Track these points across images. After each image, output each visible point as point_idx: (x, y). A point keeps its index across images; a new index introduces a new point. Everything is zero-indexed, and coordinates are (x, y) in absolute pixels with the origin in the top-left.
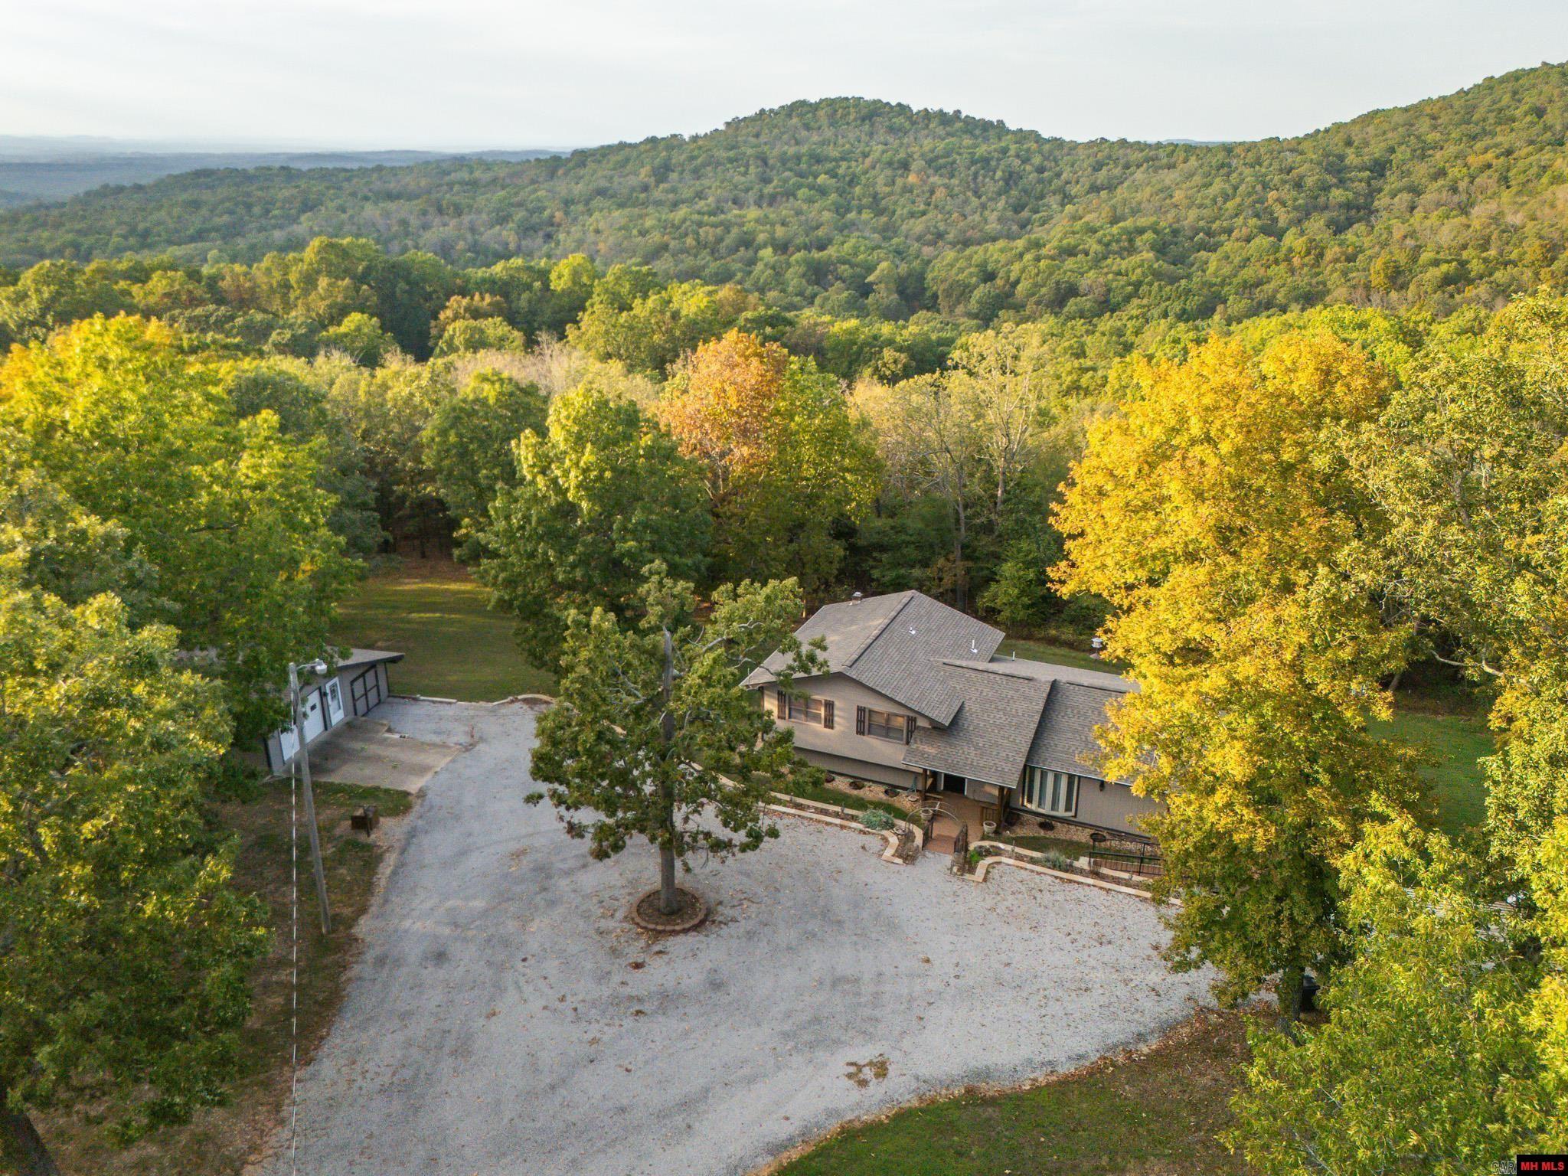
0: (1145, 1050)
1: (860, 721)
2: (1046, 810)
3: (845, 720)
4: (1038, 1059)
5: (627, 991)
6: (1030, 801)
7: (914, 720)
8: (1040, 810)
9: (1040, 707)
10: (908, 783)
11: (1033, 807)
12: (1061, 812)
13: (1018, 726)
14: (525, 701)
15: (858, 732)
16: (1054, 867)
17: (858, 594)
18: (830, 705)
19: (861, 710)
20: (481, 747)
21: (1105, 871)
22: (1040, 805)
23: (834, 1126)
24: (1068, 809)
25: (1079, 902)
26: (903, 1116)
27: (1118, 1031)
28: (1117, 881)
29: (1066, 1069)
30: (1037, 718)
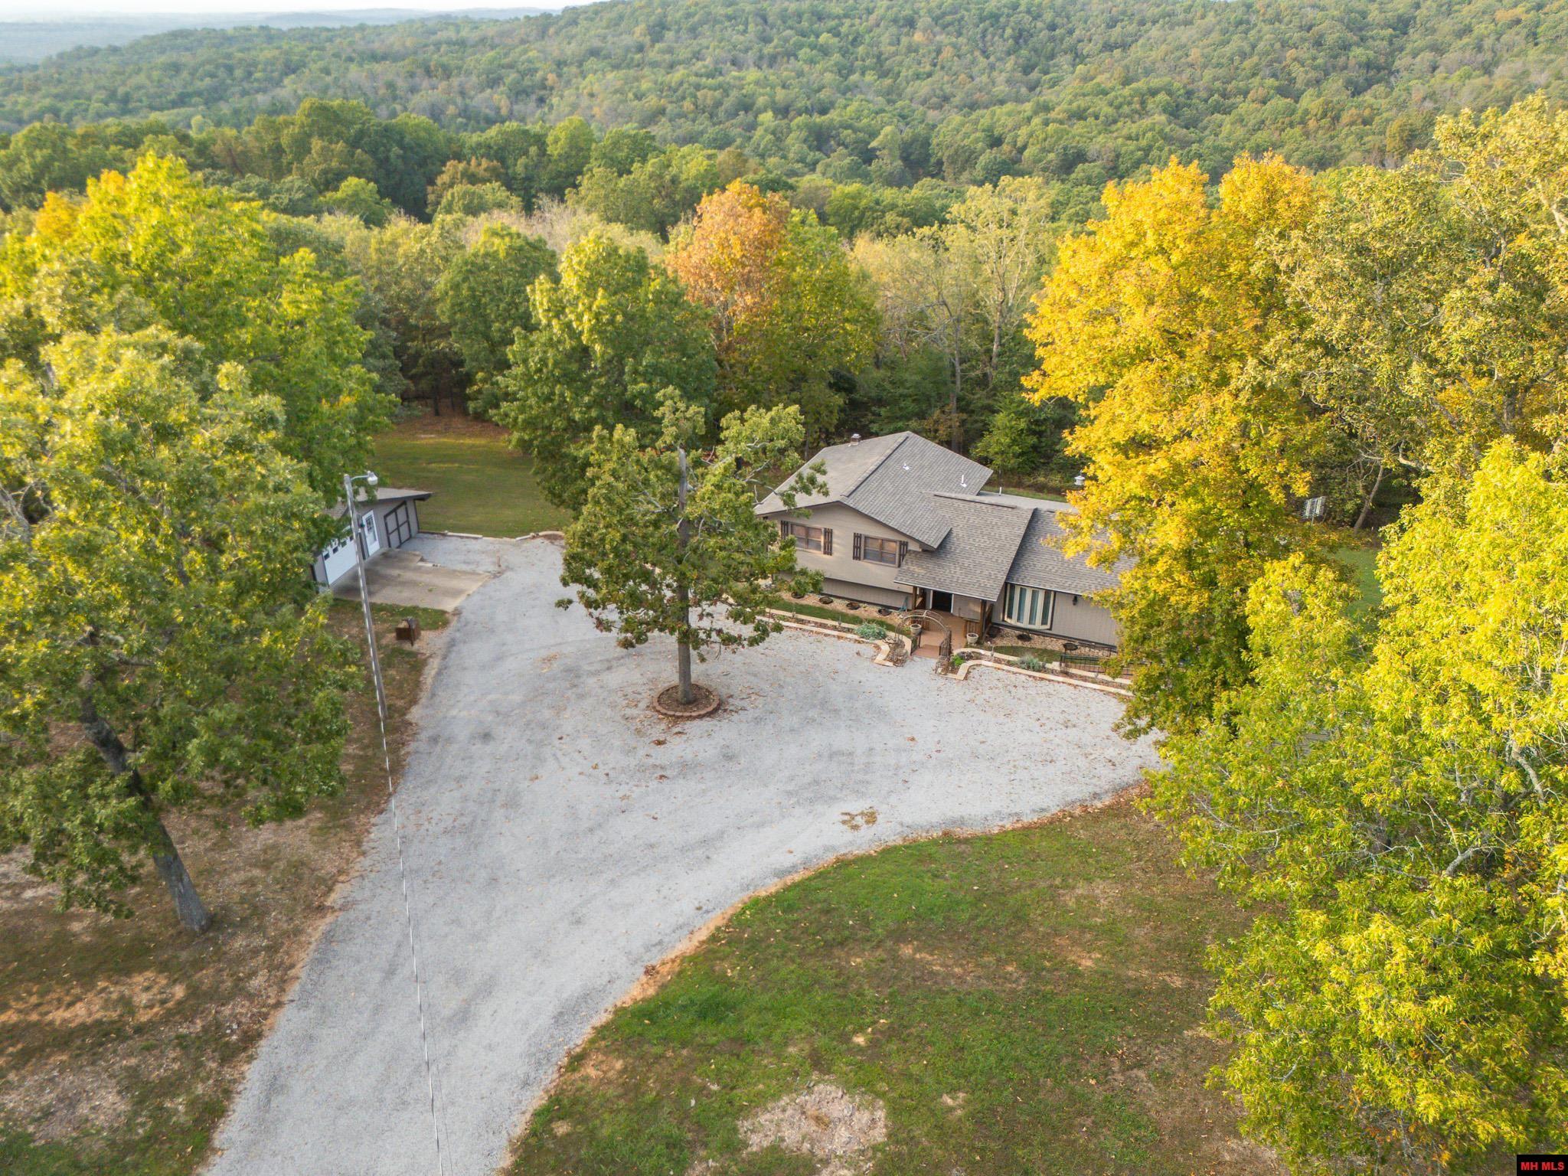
0: (1099, 805)
1: (856, 547)
2: (1025, 624)
3: (843, 545)
4: (1007, 811)
5: (651, 761)
6: (1010, 616)
7: (905, 544)
8: (1019, 624)
9: (1022, 532)
10: (900, 603)
11: (1013, 622)
12: (1037, 625)
13: (1001, 548)
14: (545, 536)
15: (856, 557)
16: (1028, 668)
17: (856, 436)
18: (828, 533)
19: (857, 537)
20: (508, 574)
21: (1073, 671)
22: (1019, 619)
23: (831, 857)
24: (1044, 622)
25: (1049, 695)
26: (888, 852)
27: (1078, 791)
28: (1084, 679)
29: (1029, 818)
30: (1018, 541)
